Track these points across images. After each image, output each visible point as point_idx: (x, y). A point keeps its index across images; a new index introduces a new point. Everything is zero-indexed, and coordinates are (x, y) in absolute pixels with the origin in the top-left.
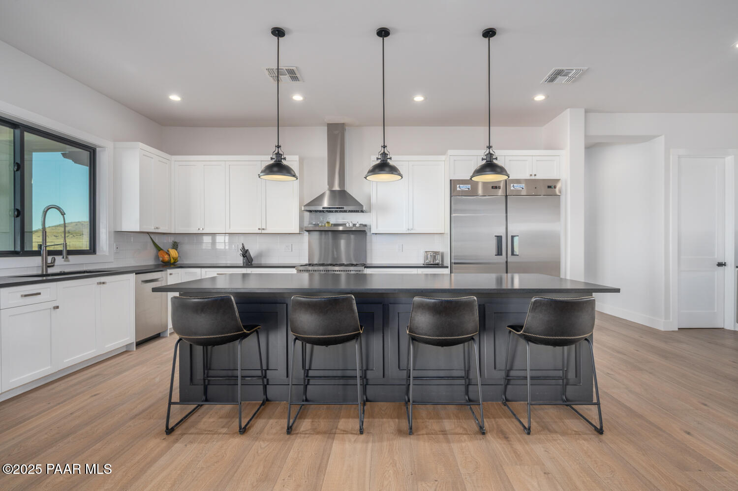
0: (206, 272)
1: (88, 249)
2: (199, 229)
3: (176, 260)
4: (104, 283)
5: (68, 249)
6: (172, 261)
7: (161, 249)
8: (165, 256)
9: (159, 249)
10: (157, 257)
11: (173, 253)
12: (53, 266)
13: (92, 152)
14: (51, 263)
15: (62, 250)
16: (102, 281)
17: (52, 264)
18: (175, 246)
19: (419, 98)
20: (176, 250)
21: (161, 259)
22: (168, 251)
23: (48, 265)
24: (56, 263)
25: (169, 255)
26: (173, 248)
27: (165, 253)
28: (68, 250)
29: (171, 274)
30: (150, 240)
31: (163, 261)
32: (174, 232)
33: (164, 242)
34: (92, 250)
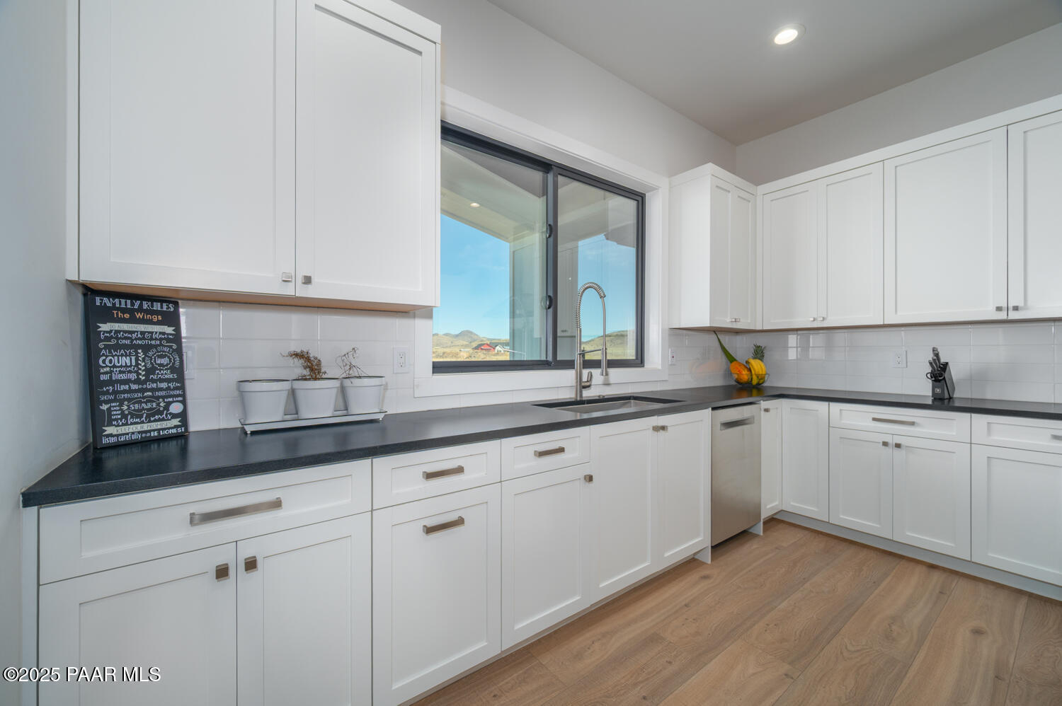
0: (841, 410)
1: (634, 358)
2: (814, 320)
3: (761, 378)
4: (663, 428)
5: (608, 358)
6: (755, 381)
7: (735, 360)
8: (744, 373)
9: (731, 359)
10: (728, 373)
11: (757, 366)
12: (589, 386)
13: (639, 199)
14: (588, 381)
15: (600, 360)
16: (660, 424)
17: (588, 384)
18: (759, 353)
20: (762, 360)
21: (736, 376)
22: (747, 362)
23: (583, 384)
24: (594, 382)
25: (750, 370)
26: (754, 358)
27: (743, 367)
28: (608, 360)
29: (767, 410)
30: (717, 343)
31: (738, 381)
32: (760, 328)
33: (741, 348)
34: (639, 361)
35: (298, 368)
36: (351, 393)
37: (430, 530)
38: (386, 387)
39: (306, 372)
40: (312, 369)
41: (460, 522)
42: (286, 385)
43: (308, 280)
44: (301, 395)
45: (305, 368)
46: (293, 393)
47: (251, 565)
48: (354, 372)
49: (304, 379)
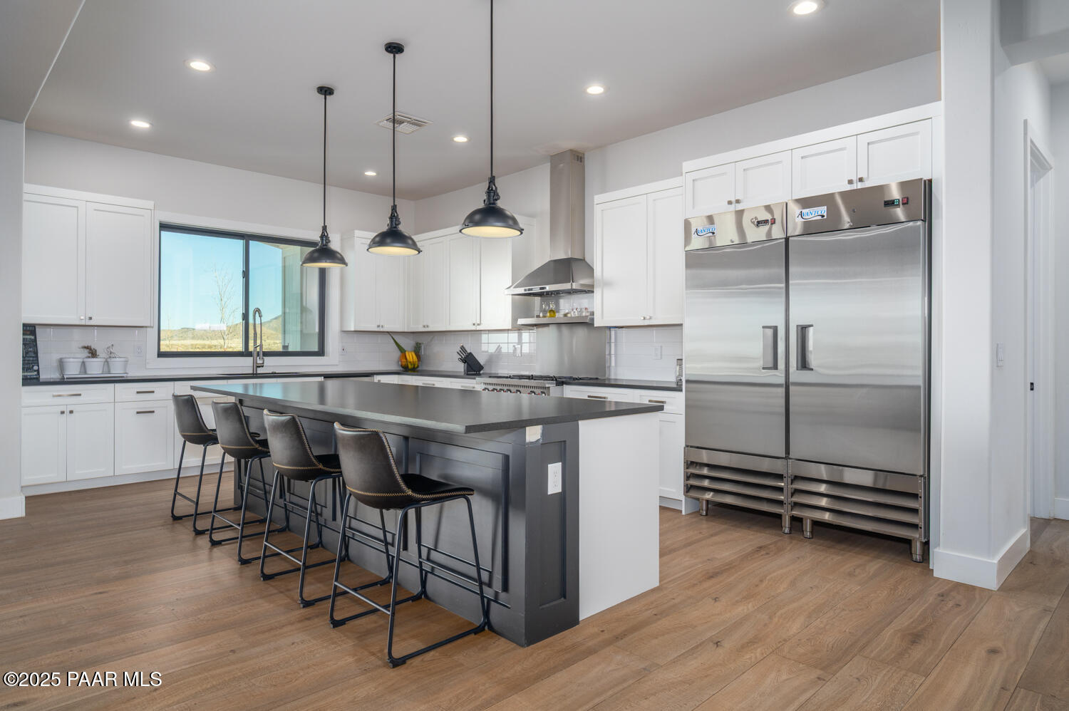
1: (318, 350)
3: (414, 365)
6: (410, 366)
9: (402, 351)
11: (410, 356)
12: (262, 367)
17: (261, 365)
19: (595, 90)
20: (416, 353)
21: (400, 363)
23: (258, 365)
26: (413, 351)
30: (392, 341)
33: (407, 344)
34: (321, 352)
35: (86, 353)
36: (111, 364)
37: (138, 413)
38: (127, 361)
39: (90, 355)
40: (92, 354)
41: (153, 412)
42: (81, 360)
43: (90, 318)
44: (87, 364)
45: (89, 353)
46: (83, 363)
47: (71, 412)
48: (113, 355)
49: (89, 357)
